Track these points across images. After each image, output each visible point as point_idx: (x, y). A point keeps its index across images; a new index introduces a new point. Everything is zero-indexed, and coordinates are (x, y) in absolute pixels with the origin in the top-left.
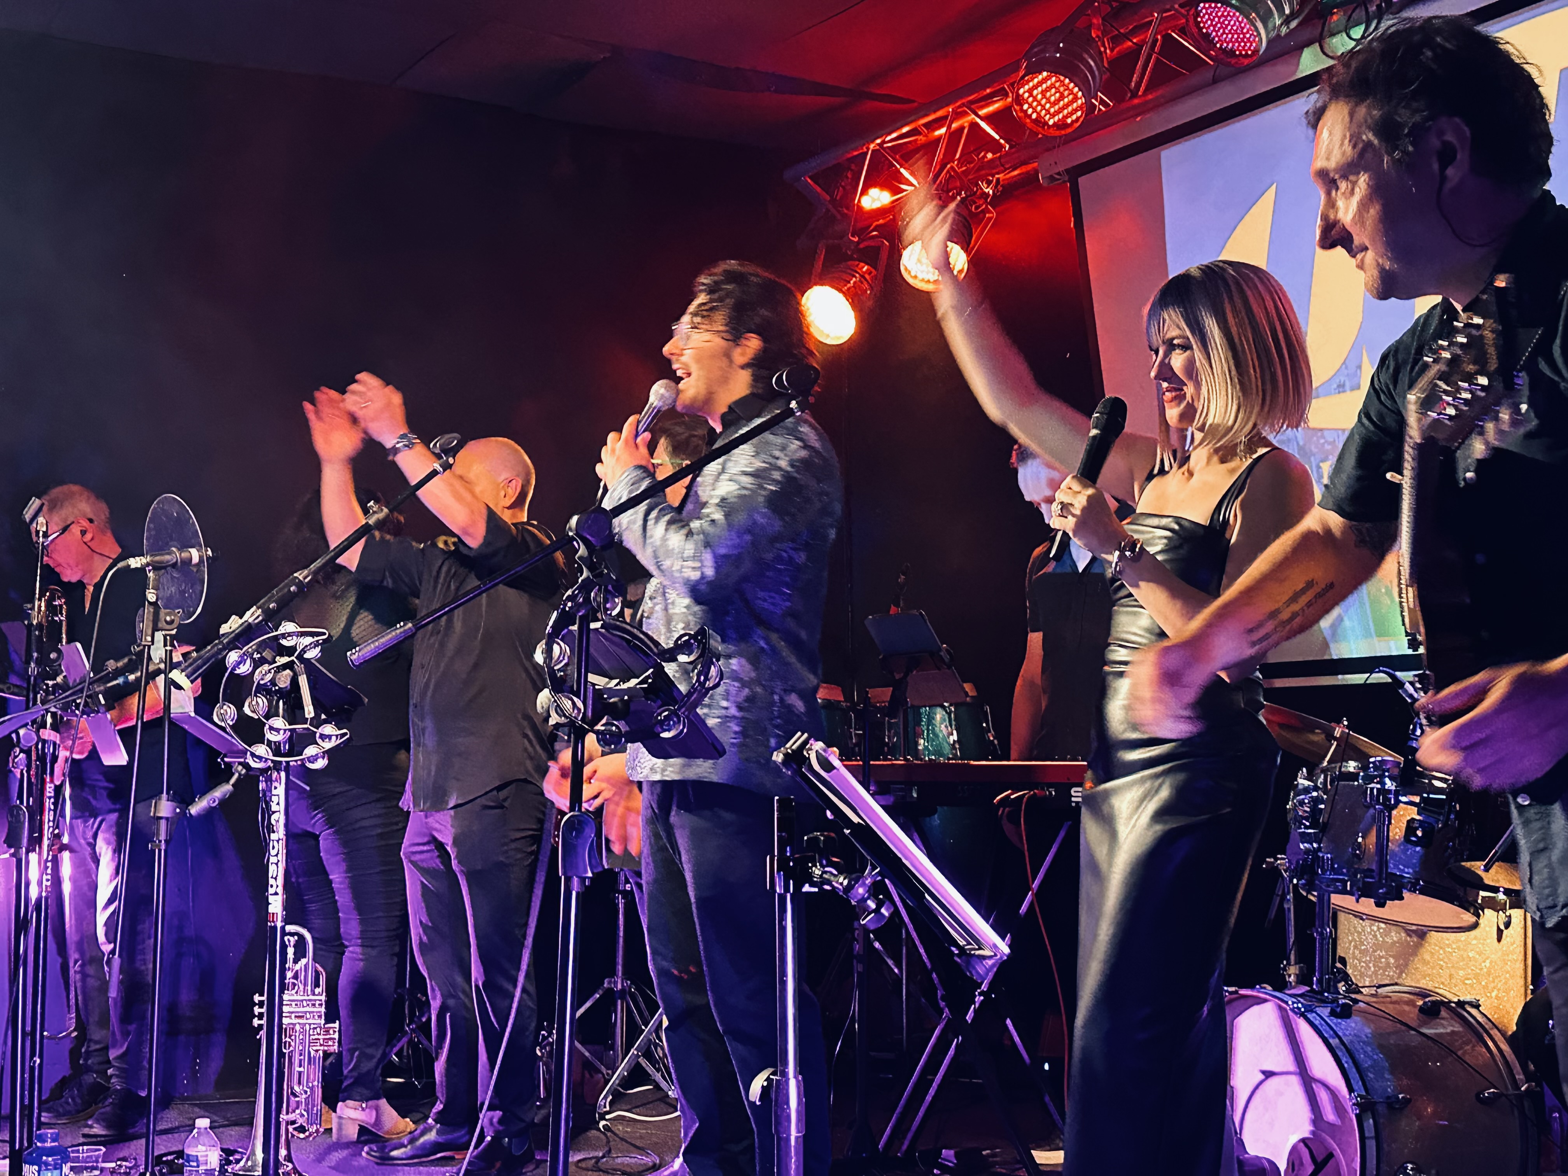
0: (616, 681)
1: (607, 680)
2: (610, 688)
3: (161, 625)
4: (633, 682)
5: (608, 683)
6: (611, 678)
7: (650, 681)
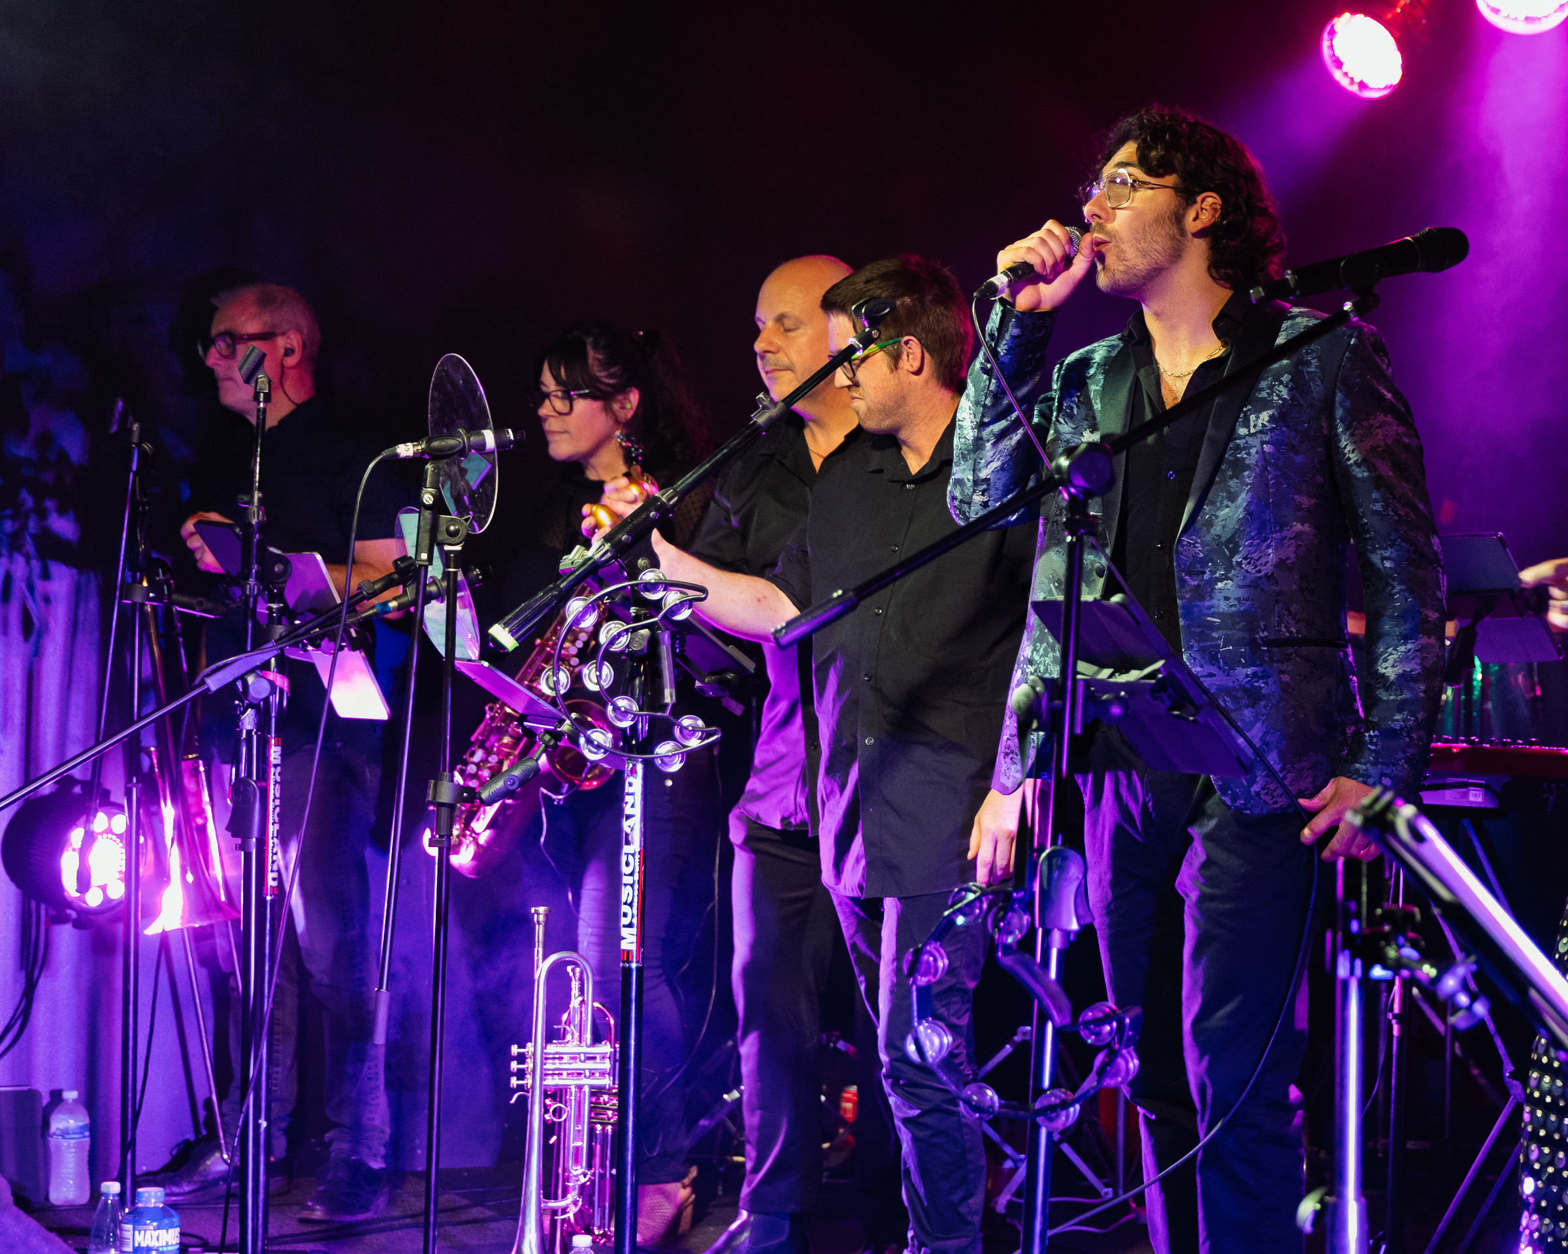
0: (1110, 671)
1: (1095, 668)
2: (1102, 681)
3: (442, 536)
4: (1134, 675)
5: (1098, 673)
6: (1102, 666)
7: (1160, 676)
